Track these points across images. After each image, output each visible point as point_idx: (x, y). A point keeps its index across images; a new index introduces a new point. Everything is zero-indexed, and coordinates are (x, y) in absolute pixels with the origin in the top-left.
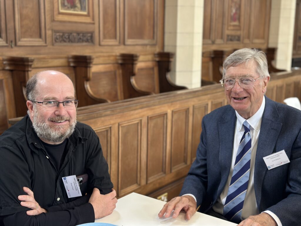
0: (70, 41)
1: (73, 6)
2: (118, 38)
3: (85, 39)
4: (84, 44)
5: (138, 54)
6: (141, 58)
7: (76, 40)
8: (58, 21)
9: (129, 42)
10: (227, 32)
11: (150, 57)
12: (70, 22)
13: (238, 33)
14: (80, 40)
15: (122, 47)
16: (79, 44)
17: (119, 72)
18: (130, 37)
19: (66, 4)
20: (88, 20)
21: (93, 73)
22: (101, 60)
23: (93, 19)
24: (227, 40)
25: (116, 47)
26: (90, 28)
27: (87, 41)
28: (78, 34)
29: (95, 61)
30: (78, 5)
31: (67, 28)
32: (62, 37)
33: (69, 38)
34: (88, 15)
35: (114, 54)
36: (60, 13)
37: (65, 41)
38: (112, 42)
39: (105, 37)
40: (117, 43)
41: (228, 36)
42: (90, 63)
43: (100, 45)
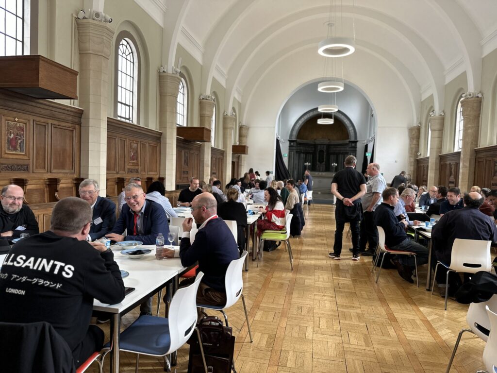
0: (12, 170)
1: (15, 149)
2: (46, 169)
3: (22, 169)
4: (22, 172)
5: (60, 179)
6: (62, 181)
7: (17, 169)
8: (4, 158)
9: (54, 171)
10: (128, 167)
11: (70, 181)
12: (12, 159)
13: (137, 167)
14: (19, 170)
15: (49, 174)
16: (18, 172)
17: (46, 190)
18: (55, 168)
19: (10, 148)
20: (25, 157)
21: (28, 190)
22: (34, 182)
23: (29, 157)
24: (128, 172)
25: (45, 174)
26: (26, 162)
27: (24, 170)
28: (18, 166)
29: (30, 182)
30: (19, 149)
31: (11, 162)
32: (7, 167)
33: (11, 168)
34: (26, 155)
35: (44, 178)
36: (6, 153)
37: (9, 170)
38: (42, 171)
39: (37, 168)
40: (46, 171)
41: (129, 169)
42: (26, 183)
43: (33, 172)
